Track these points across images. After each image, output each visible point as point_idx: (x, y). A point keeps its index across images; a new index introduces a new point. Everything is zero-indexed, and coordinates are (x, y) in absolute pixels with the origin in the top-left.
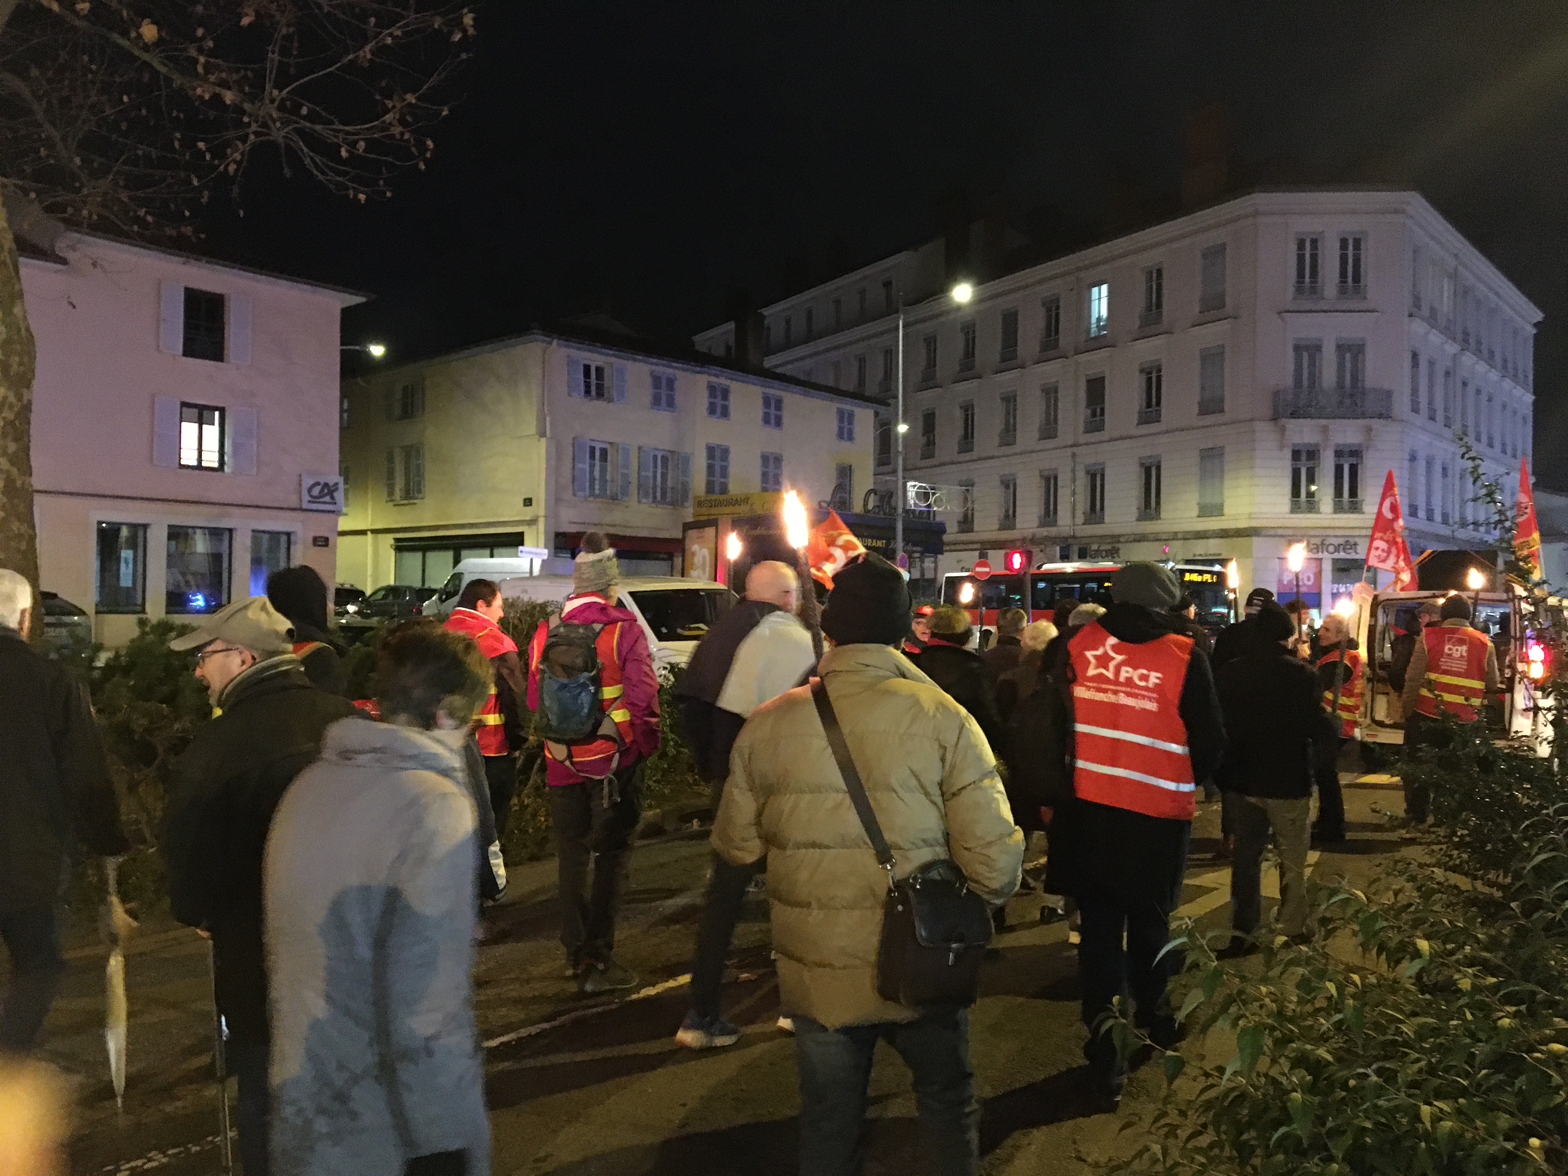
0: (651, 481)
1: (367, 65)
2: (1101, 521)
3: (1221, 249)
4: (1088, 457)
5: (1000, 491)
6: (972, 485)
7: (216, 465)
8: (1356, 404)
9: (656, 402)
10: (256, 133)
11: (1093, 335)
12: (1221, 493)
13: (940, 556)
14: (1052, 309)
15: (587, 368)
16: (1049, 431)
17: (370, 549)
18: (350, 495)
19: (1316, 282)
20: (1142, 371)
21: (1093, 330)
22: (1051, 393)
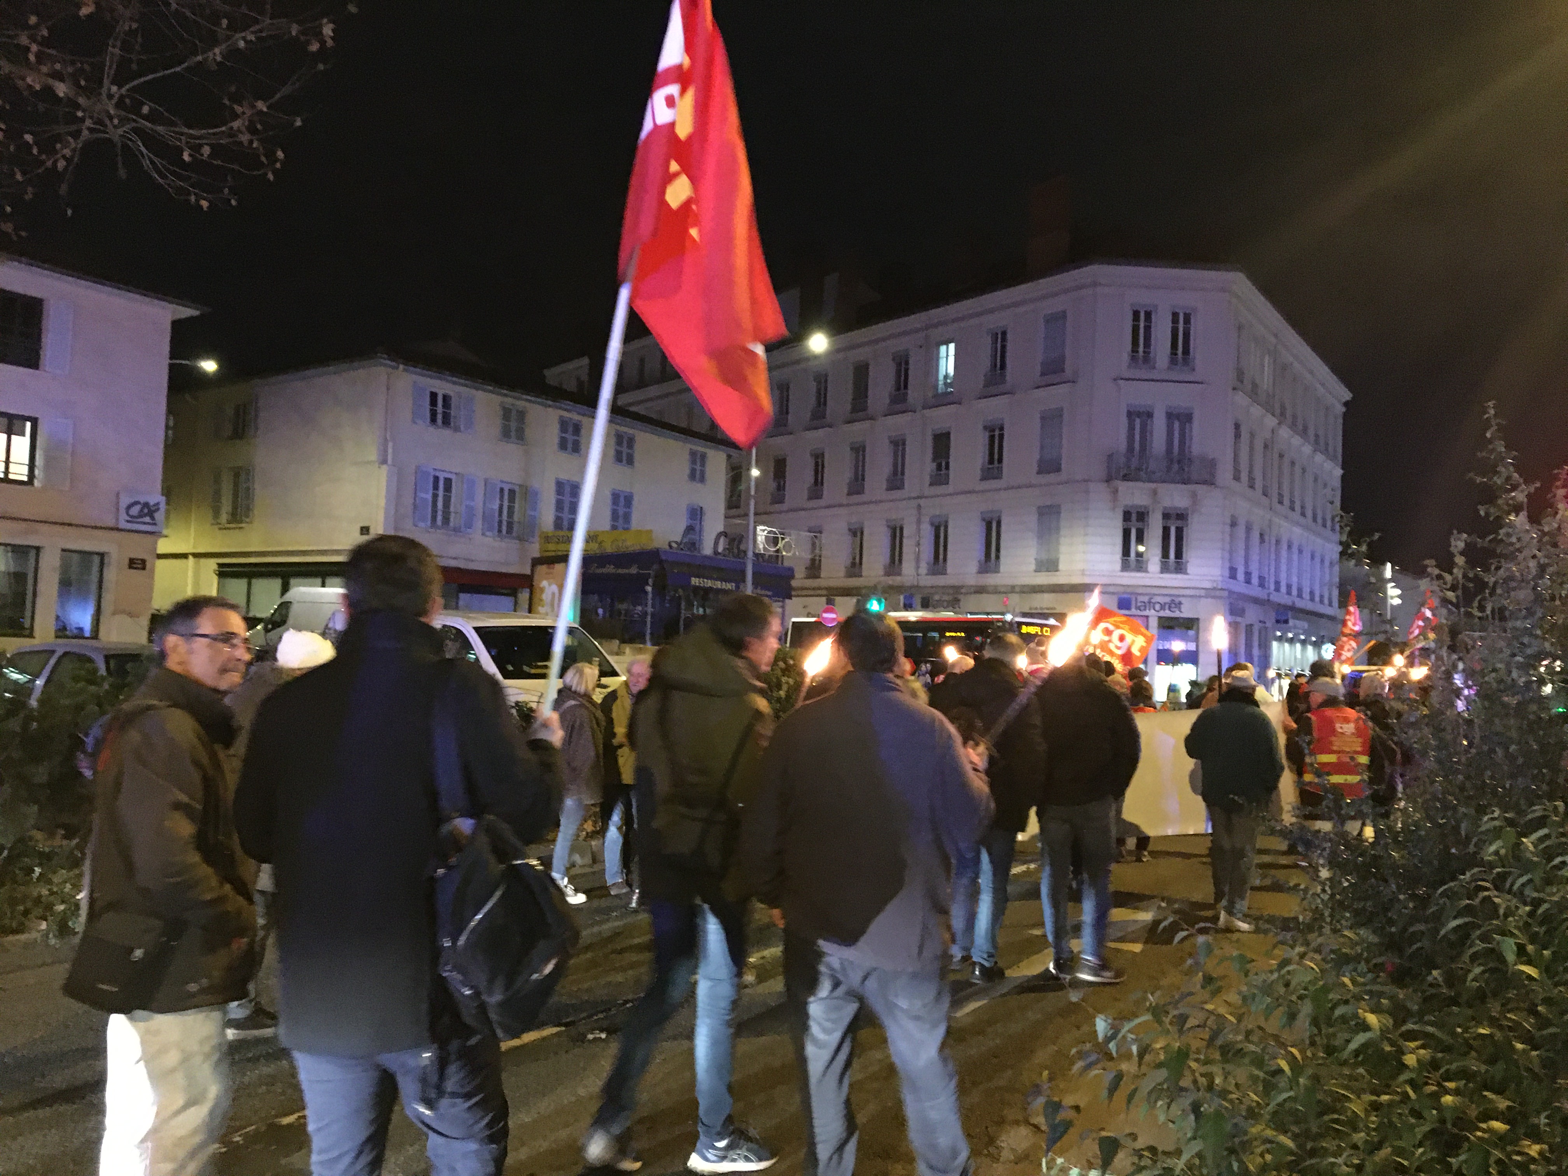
0: (497, 514)
1: (214, 67)
2: (944, 572)
3: (1062, 316)
4: (933, 508)
5: (847, 539)
6: (821, 532)
7: (25, 479)
8: (1183, 470)
9: (506, 434)
10: (91, 130)
11: (940, 391)
12: (1057, 551)
13: (787, 601)
14: (902, 364)
15: (434, 396)
16: (896, 481)
17: (190, 574)
18: (172, 516)
19: (1149, 353)
20: (985, 428)
21: (940, 386)
22: (899, 445)
